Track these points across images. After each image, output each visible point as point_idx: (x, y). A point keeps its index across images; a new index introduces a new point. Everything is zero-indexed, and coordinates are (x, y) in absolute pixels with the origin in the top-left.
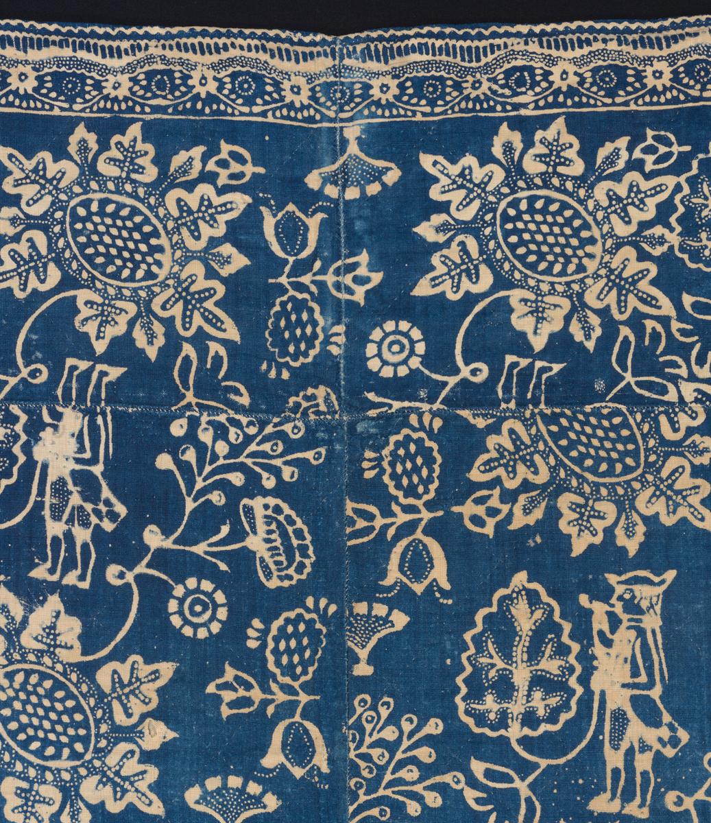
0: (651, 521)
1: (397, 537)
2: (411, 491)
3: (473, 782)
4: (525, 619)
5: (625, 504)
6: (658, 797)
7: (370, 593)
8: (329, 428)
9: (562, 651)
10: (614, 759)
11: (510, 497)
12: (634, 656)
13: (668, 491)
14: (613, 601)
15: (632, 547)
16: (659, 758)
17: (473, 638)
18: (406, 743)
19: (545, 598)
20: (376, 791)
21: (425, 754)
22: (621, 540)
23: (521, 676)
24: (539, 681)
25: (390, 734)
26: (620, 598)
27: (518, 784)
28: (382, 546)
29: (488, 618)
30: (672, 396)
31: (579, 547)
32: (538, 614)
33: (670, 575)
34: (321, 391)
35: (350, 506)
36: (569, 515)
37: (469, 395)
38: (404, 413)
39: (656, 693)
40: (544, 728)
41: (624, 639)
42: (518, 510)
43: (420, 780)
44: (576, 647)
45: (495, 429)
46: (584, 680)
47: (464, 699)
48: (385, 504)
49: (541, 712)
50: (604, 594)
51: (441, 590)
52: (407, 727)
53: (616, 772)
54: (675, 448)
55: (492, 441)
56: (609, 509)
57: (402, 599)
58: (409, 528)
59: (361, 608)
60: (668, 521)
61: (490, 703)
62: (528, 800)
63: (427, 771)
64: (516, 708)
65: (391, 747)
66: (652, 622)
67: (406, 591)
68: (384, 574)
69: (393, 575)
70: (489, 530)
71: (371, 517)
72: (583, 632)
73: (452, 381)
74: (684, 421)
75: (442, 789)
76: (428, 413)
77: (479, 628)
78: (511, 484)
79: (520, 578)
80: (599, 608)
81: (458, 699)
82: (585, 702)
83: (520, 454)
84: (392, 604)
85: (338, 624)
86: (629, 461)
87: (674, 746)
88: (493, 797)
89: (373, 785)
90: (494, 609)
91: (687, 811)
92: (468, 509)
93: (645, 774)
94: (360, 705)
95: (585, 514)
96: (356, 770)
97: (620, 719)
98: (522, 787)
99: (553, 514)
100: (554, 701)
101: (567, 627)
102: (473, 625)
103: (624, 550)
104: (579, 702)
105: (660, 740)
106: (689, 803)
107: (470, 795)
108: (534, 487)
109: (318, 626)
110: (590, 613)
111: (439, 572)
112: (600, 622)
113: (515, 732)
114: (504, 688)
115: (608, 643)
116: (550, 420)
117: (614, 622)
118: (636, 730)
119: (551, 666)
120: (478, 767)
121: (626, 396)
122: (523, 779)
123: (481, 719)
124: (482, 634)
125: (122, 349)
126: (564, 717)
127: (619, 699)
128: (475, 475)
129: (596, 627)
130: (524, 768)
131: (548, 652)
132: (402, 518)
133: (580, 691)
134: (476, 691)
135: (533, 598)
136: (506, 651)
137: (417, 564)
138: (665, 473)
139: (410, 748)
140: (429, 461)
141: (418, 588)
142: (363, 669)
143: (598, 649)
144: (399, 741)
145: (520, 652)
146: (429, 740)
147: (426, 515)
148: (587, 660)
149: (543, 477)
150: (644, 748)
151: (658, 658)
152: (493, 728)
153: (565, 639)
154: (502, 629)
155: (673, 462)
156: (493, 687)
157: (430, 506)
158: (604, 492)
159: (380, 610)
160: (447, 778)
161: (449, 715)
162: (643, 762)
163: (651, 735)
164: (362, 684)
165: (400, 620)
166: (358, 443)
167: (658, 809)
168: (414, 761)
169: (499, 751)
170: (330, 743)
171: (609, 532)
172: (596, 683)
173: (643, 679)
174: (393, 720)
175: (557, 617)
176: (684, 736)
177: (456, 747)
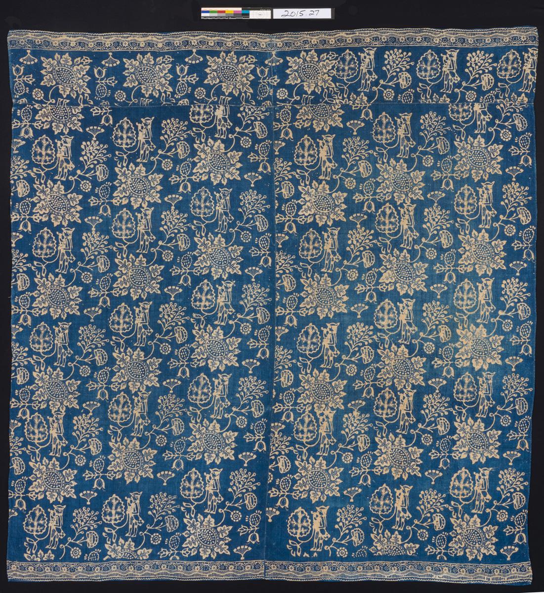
0: (330, 126)
1: (283, 129)
2: (285, 120)
3: (297, 174)
4: (307, 144)
5: (326, 122)
6: (332, 176)
7: (278, 139)
8: (270, 109)
9: (314, 149)
10: (323, 169)
11: (304, 121)
12: (327, 150)
13: (334, 120)
14: (324, 140)
15: (327, 130)
16: (332, 169)
17: (297, 147)
18: (285, 167)
19: (311, 140)
21: (289, 169)
22: (325, 129)
23: (306, 154)
24: (309, 155)
25: (282, 165)
28: (280, 131)
29: (300, 144)
30: (334, 102)
31: (317, 130)
32: (310, 143)
33: (334, 135)
34: (268, 102)
35: (274, 123)
36: (315, 124)
37: (296, 102)
38: (284, 106)
39: (331, 157)
40: (311, 164)
41: (326, 147)
42: (306, 124)
43: (287, 173)
45: (301, 108)
46: (318, 155)
48: (281, 123)
49: (310, 161)
50: (322, 139)
51: (291, 138)
52: (285, 164)
53: (324, 172)
54: (335, 112)
55: (300, 111)
56: (322, 123)
57: (284, 140)
58: (285, 127)
59: (276, 142)
60: (334, 125)
61: (300, 159)
62: (308, 177)
63: (289, 172)
64: (305, 160)
65: (282, 167)
66: (331, 144)
67: (285, 139)
69: (282, 136)
70: (300, 127)
71: (278, 125)
72: (318, 146)
73: (293, 100)
74: (337, 107)
75: (292, 175)
76: (288, 106)
78: (304, 119)
79: (306, 136)
80: (321, 142)
81: (295, 158)
83: (306, 113)
84: (282, 141)
85: (272, 145)
86: (327, 114)
87: (335, 167)
88: (301, 176)
89: (279, 174)
90: (301, 142)
91: (337, 179)
92: (296, 123)
93: (329, 172)
94: (276, 159)
95: (318, 124)
96: (276, 172)
97: (325, 162)
98: (306, 174)
99: (312, 124)
100: (312, 159)
101: (315, 145)
102: (297, 145)
105: (332, 166)
106: (337, 177)
107: (297, 176)
108: (309, 119)
109: (268, 145)
111: (291, 135)
112: (321, 144)
113: (305, 164)
114: (303, 156)
115: (322, 148)
116: (311, 107)
117: (324, 144)
118: (328, 164)
119: (312, 152)
120: (298, 171)
121: (326, 102)
123: (299, 162)
124: (299, 146)
125: (231, 94)
126: (314, 162)
127: (324, 158)
128: (297, 117)
130: (307, 171)
131: (311, 150)
132: (284, 125)
134: (298, 157)
135: (308, 140)
136: (303, 150)
137: (287, 134)
138: (333, 117)
140: (289, 115)
141: (287, 138)
142: (277, 153)
143: (320, 149)
145: (306, 149)
146: (289, 166)
147: (288, 125)
148: (318, 151)
149: (310, 117)
150: (329, 167)
151: (332, 151)
152: (301, 164)
153: (315, 147)
154: (303, 146)
155: (335, 114)
156: (301, 156)
157: (289, 123)
158: (322, 120)
159: (280, 142)
160: (293, 173)
161: (293, 161)
162: (329, 170)
163: (330, 165)
164: (276, 156)
165: (284, 144)
166: (275, 111)
167: (332, 178)
168: (287, 170)
169: (302, 168)
170: (271, 167)
171: (323, 127)
172: (320, 155)
173: (329, 154)
174: (282, 162)
175: (313, 143)
176: (337, 165)
177: (294, 167)
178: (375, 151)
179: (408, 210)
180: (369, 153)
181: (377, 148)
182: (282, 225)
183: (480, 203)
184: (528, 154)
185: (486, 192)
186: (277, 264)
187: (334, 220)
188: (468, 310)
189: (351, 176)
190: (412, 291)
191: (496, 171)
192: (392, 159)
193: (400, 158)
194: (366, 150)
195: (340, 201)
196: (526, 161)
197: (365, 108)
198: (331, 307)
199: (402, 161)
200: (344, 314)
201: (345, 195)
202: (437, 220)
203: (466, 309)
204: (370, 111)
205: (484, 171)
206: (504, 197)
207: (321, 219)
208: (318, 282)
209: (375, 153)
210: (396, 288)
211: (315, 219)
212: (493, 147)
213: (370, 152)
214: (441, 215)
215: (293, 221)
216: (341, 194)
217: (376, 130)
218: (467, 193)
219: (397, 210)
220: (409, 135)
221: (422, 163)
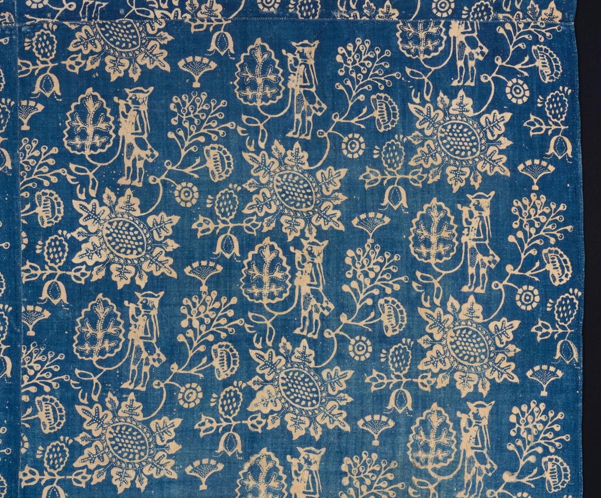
0: (143, 67)
1: (39, 74)
2: (45, 55)
3: (70, 173)
4: (91, 107)
5: (132, 60)
6: (146, 178)
7: (28, 97)
8: (11, 29)
9: (107, 120)
10: (128, 163)
11: (85, 57)
12: (136, 122)
13: (150, 55)
14: (128, 99)
15: (136, 77)
16: (146, 163)
17: (70, 115)
18: (43, 157)
19: (100, 98)
20: (31, 176)
21: (51, 161)
22: (131, 75)
23: (90, 130)
24: (97, 132)
25: (36, 153)
26: (131, 98)
27: (89, 173)
28: (33, 77)
29: (76, 107)
30: (152, 16)
31: (114, 78)
32: (97, 105)
33: (151, 89)
34: (7, 14)
35: (19, 61)
36: (109, 65)
37: (69, 16)
38: (41, 23)
39: (145, 136)
40: (99, 151)
41: (132, 115)
42: (88, 63)
43: (49, 172)
44: (112, 118)
45: (79, 29)
46: (116, 132)
47: (67, 139)
48: (34, 60)
49: (98, 145)
50: (124, 97)
51: (57, 95)
52: (43, 151)
53: (129, 168)
54: (153, 37)
55: (78, 35)
56: (126, 62)
57: (41, 99)
58: (44, 70)
59: (24, 103)
60: (150, 67)
61: (77, 141)
62: (93, 180)
63: (52, 168)
64: (88, 143)
65: (37, 159)
66: (144, 108)
67: (43, 96)
68: (34, 89)
69: (38, 89)
70: (77, 71)
71: (28, 66)
72: (115, 112)
73: (61, 10)
74: (157, 26)
75: (58, 175)
76: (51, 23)
77: (73, 110)
78: (86, 52)
79: (90, 91)
80: (122, 103)
81: (64, 139)
82: (116, 141)
83: (89, 40)
84: (37, 101)
85: (15, 109)
86: (134, 42)
87: (153, 158)
88: (79, 178)
89: (30, 174)
90: (79, 103)
91: (158, 184)
92: (68, 62)
93: (140, 169)
94: (24, 142)
95: (116, 64)
96: (23, 168)
97: (130, 147)
98: (91, 174)
99: (103, 64)
100: (103, 140)
101: (109, 110)
102: (70, 109)
103: (132, 79)
104: (114, 140)
105: (147, 155)
106: (158, 181)
107: (69, 178)
108: (96, 53)
109: (7, 110)
110: (118, 104)
111: (56, 88)
112: (122, 108)
113: (87, 152)
114: (83, 135)
115: (125, 117)
116: (101, 26)
117: (128, 108)
118: (137, 151)
119: (102, 126)
120: (72, 167)
121: (133, 16)
122: (91, 171)
123: (74, 147)
124: (74, 113)
126: (107, 146)
127: (130, 139)
128: (71, 48)
129: (121, 110)
130: (91, 167)
131: (101, 120)
132: (41, 66)
133: (114, 136)
134: (72, 136)
135: (95, 99)
136: (84, 120)
137: (47, 85)
138: (149, 48)
139: (45, 159)
140: (52, 43)
141: (48, 95)
142: (25, 128)
143: (122, 119)
144: (40, 156)
145: (89, 120)
146: (52, 156)
147: (51, 65)
148: (117, 124)
149: (99, 49)
150: (140, 158)
151: (146, 123)
152: (79, 151)
153: (108, 115)
154: (82, 111)
155: (152, 43)
156: (78, 134)
157: (52, 61)
158: (124, 55)
159: (32, 103)
160: (60, 171)
161: (61, 145)
162: (140, 164)
163: (143, 154)
164: (25, 134)
165: (40, 107)
166: (22, 35)
167: (146, 183)
168: (46, 164)
169: (81, 160)
170: (12, 157)
171: (126, 71)
172: (121, 133)
173: (140, 131)
174: (38, 148)
175: (105, 106)
176: (156, 154)
177: (63, 159)
178: (239, 123)
179: (311, 253)
180: (226, 129)
181: (244, 118)
182: (36, 287)
183: (464, 239)
184: (565, 133)
185: (476, 213)
186: (25, 372)
187: (150, 274)
188: (439, 472)
189: (188, 178)
190: (320, 429)
191: (497, 169)
192: (276, 142)
193: (293, 140)
194: (221, 122)
195: (163, 234)
196: (561, 147)
197: (217, 28)
198: (142, 466)
199: (297, 145)
200: (171, 481)
201: (176, 219)
202: (372, 275)
203: (434, 470)
204: (228, 35)
205: (473, 168)
206: (515, 226)
207: (122, 273)
208: (115, 412)
209: (239, 129)
210: (284, 424)
211: (109, 273)
212: (490, 117)
213: (228, 125)
214: (381, 265)
215: (62, 278)
216: (166, 218)
217: (243, 79)
218: (436, 216)
219: (287, 252)
220: (313, 90)
221: (340, 150)
